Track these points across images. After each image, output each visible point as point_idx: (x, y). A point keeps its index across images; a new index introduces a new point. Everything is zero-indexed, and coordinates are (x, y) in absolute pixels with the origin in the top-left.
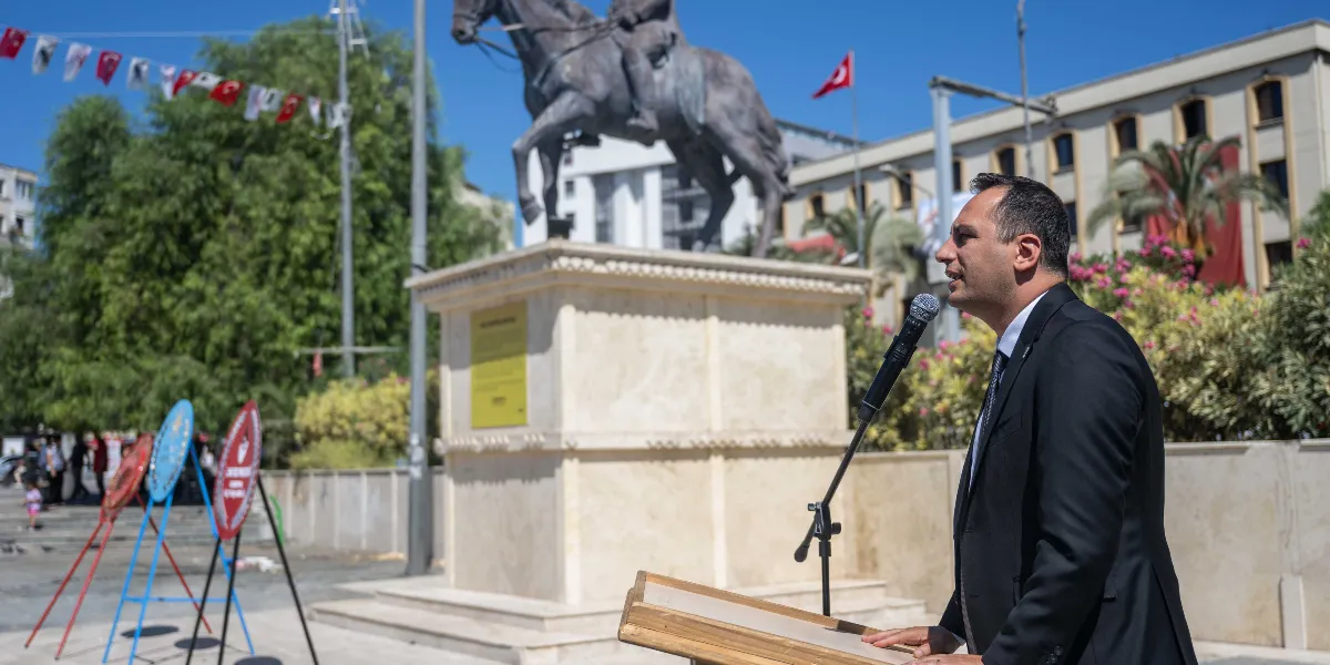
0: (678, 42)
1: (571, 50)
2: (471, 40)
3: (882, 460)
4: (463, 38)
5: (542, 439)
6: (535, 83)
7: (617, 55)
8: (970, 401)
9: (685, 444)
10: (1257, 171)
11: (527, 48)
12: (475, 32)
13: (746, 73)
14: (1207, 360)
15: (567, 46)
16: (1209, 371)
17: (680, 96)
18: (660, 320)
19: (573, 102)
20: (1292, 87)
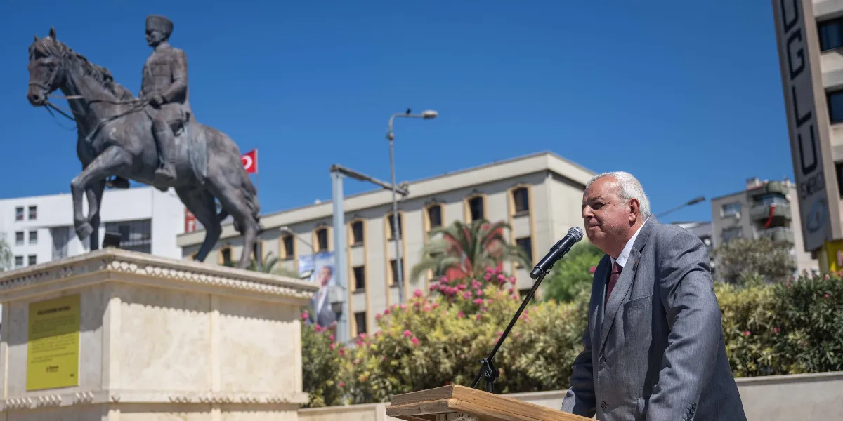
0: (190, 119)
1: (117, 117)
2: (43, 104)
3: (329, 412)
4: (37, 101)
5: (92, 395)
6: (88, 139)
7: (149, 124)
8: (382, 373)
9: (195, 400)
10: (514, 243)
11: (83, 112)
12: (46, 98)
13: (235, 145)
14: (538, 342)
15: (114, 114)
16: (539, 349)
17: (191, 156)
18: (180, 311)
19: (117, 154)
20: (535, 192)
